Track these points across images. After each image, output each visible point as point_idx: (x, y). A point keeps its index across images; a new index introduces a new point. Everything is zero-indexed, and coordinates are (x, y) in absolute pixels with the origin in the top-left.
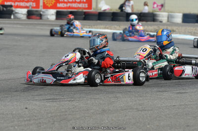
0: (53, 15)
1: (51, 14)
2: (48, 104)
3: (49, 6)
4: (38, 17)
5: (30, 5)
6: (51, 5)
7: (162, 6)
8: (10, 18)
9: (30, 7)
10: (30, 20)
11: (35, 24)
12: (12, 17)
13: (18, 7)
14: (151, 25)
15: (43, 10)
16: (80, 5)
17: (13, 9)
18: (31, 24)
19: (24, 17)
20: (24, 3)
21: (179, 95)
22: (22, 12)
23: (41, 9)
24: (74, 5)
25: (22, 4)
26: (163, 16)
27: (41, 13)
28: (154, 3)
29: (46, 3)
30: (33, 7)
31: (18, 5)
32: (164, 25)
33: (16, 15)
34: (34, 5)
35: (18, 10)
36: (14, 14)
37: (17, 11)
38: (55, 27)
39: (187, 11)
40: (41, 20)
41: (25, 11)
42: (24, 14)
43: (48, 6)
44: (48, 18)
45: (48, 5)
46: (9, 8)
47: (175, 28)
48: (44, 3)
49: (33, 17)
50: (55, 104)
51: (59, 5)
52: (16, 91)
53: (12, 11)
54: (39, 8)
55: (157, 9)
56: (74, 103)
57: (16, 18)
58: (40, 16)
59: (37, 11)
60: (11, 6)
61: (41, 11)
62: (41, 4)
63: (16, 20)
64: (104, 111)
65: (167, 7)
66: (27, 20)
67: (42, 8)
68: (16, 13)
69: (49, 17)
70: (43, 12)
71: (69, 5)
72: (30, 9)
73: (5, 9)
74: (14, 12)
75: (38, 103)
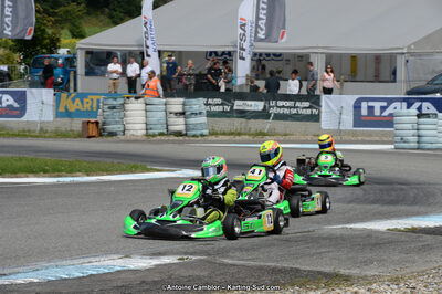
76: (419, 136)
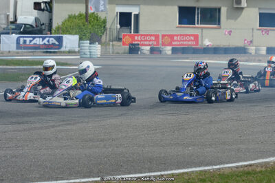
0: (169, 50)
2: (169, 117)
3: (166, 44)
6: (168, 43)
7: (251, 42)
10: (153, 55)
12: (139, 53)
14: (244, 56)
16: (190, 43)
17: (140, 46)
19: (148, 53)
20: (148, 42)
21: (267, 109)
22: (146, 49)
23: (160, 46)
24: (185, 43)
25: (146, 43)
26: (252, 49)
28: (245, 40)
29: (164, 42)
30: (154, 45)
32: (253, 56)
36: (140, 50)
37: (142, 48)
39: (270, 46)
41: (148, 48)
42: (148, 51)
46: (136, 46)
47: (261, 58)
48: (162, 42)
49: (155, 52)
50: (174, 117)
51: (173, 43)
53: (139, 48)
55: (247, 44)
56: (188, 116)
57: (142, 53)
58: (160, 52)
59: (157, 48)
60: (138, 44)
61: (160, 48)
62: (160, 42)
63: (142, 55)
64: (211, 121)
65: (254, 43)
66: (150, 54)
68: (142, 50)
69: (166, 52)
70: (162, 48)
71: (181, 42)
72: (152, 46)
73: (133, 47)
75: (161, 117)
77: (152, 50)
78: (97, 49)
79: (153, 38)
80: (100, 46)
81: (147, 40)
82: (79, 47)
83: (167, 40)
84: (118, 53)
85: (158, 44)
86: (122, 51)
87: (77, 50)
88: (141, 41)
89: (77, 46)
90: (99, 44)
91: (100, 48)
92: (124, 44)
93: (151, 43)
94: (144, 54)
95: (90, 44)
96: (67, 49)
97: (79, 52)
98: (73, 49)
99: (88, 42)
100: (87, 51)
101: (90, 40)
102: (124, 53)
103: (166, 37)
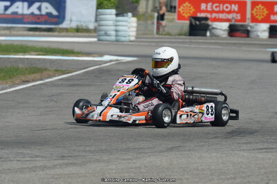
0: (265, 31)
1: (262, 30)
3: (260, 18)
4: (244, 35)
5: (233, 18)
6: (262, 17)
8: (205, 35)
9: (233, 20)
10: (234, 38)
11: (240, 44)
12: (208, 34)
13: (216, 20)
15: (252, 24)
17: (210, 23)
18: (235, 44)
19: (225, 34)
20: (224, 14)
22: (222, 27)
23: (248, 22)
25: (222, 16)
27: (249, 28)
29: (255, 14)
30: (237, 21)
31: (215, 17)
33: (214, 31)
34: (239, 18)
35: (216, 24)
36: (210, 30)
37: (214, 26)
38: (268, 48)
40: (248, 39)
41: (225, 25)
42: (224, 30)
43: (257, 19)
44: (258, 36)
45: (257, 17)
46: (203, 22)
48: (252, 14)
49: (238, 33)
51: (273, 18)
52: (215, 138)
53: (208, 26)
54: (245, 21)
57: (213, 35)
58: (247, 33)
59: (242, 26)
60: (206, 19)
61: (248, 26)
62: (248, 16)
63: (214, 38)
66: (229, 38)
67: (250, 21)
68: (214, 28)
69: (259, 34)
70: (251, 27)
72: (233, 22)
73: (198, 23)
74: (210, 28)
76: (116, 31)
77: (233, 31)
78: (129, 26)
79: (235, 8)
80: (134, 19)
81: (223, 12)
82: (96, 21)
83: (261, 11)
84: (169, 34)
85: (243, 19)
86: (177, 31)
87: (92, 26)
88: (213, 12)
89: (93, 19)
90: (133, 16)
91: (135, 25)
92: (180, 17)
93: (230, 16)
94: (217, 36)
95: (117, 15)
96: (74, 25)
97: (95, 30)
98: (84, 25)
99: (114, 11)
100: (111, 30)
101: (117, 8)
102: (180, 35)
103: (260, 6)
